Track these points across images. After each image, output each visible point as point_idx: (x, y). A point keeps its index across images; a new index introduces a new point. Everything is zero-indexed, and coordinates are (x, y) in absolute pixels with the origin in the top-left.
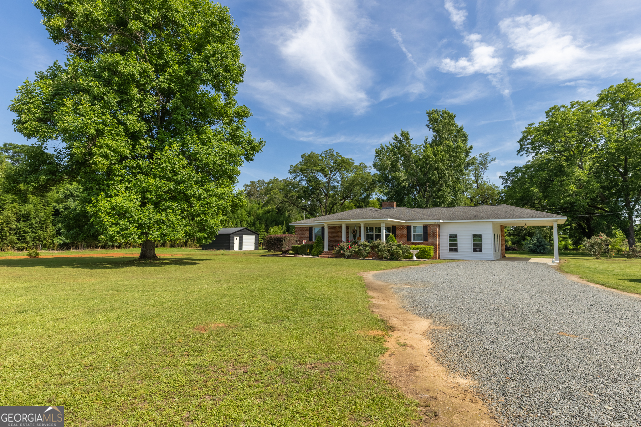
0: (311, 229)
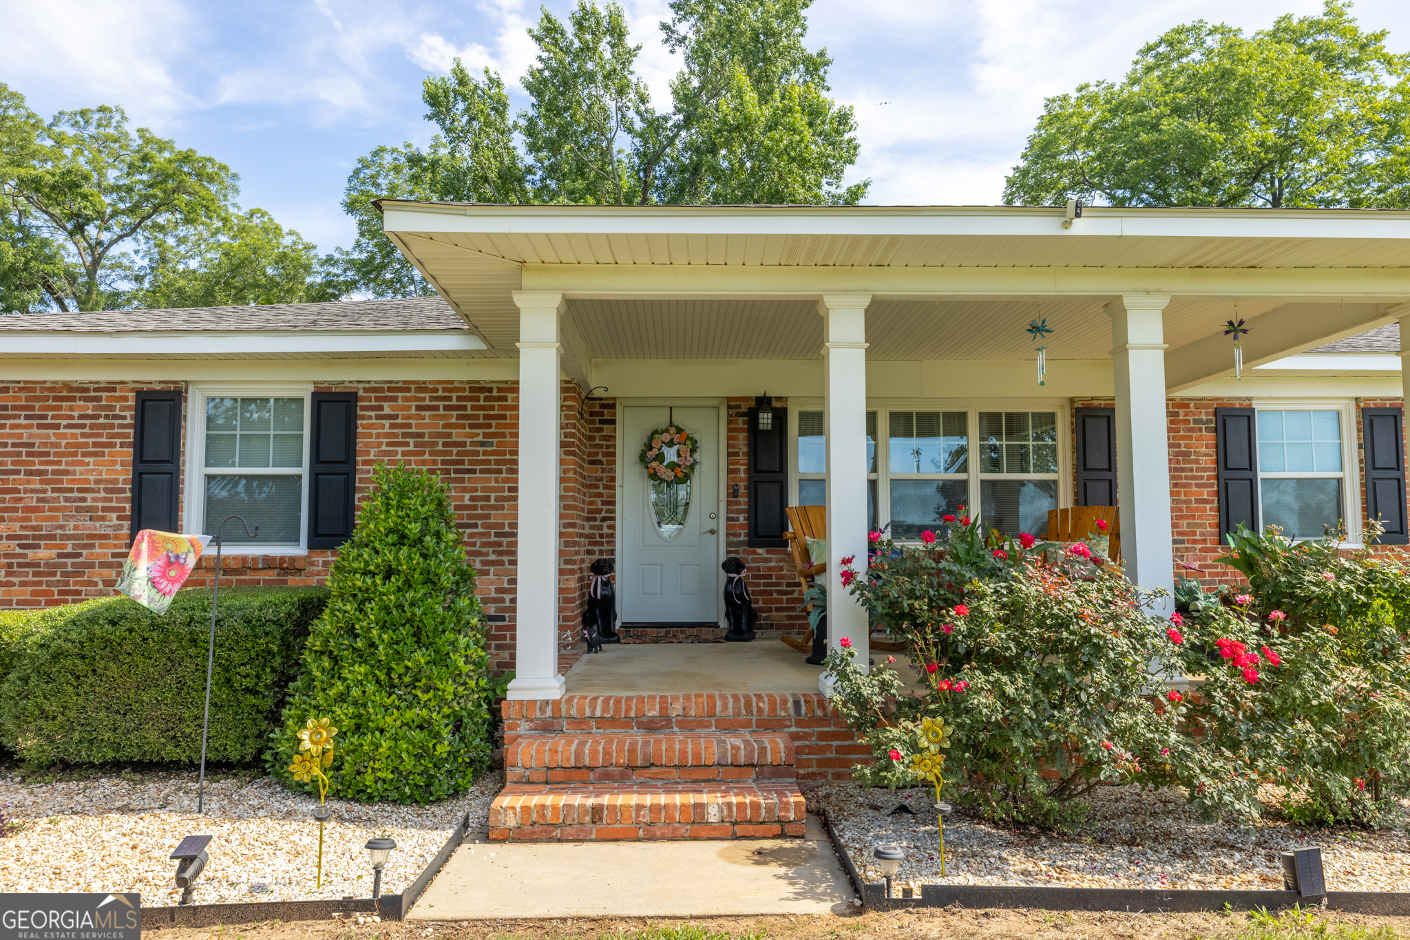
0: (158, 410)
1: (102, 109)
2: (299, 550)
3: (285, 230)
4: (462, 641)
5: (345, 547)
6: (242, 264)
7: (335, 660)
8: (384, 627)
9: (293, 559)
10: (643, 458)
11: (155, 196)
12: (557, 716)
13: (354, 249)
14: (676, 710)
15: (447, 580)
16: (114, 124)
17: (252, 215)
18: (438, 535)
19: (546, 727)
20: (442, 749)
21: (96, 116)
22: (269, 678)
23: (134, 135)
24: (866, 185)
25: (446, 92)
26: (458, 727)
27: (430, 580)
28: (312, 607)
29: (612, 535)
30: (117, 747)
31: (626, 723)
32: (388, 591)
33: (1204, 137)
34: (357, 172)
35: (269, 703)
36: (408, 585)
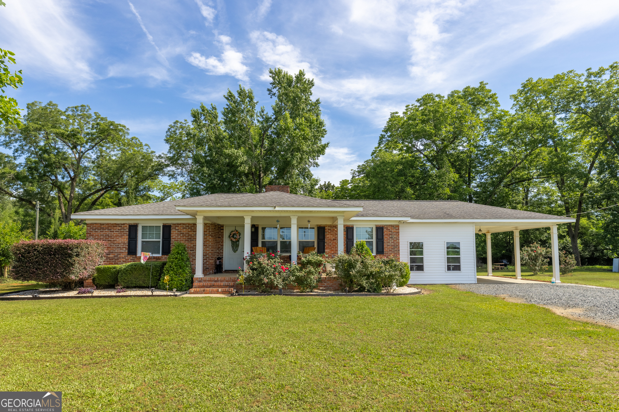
0: (133, 228)
1: (82, 106)
2: (160, 255)
3: (144, 144)
4: (187, 268)
5: (170, 255)
6: (130, 160)
7: (168, 271)
8: (175, 266)
9: (159, 257)
10: (229, 237)
11: (101, 136)
12: (201, 280)
13: (168, 153)
14: (219, 279)
15: (185, 259)
16: (86, 110)
17: (132, 140)
18: (184, 253)
19: (200, 281)
20: (184, 284)
21: (80, 108)
22: (158, 274)
23: (93, 115)
24: (328, 144)
25: (198, 114)
26: (186, 281)
27: (182, 259)
28: (164, 264)
29: (223, 252)
30: (136, 284)
31: (212, 281)
32: (176, 261)
33: (429, 131)
34: (169, 129)
35: (158, 278)
36: (179, 260)
